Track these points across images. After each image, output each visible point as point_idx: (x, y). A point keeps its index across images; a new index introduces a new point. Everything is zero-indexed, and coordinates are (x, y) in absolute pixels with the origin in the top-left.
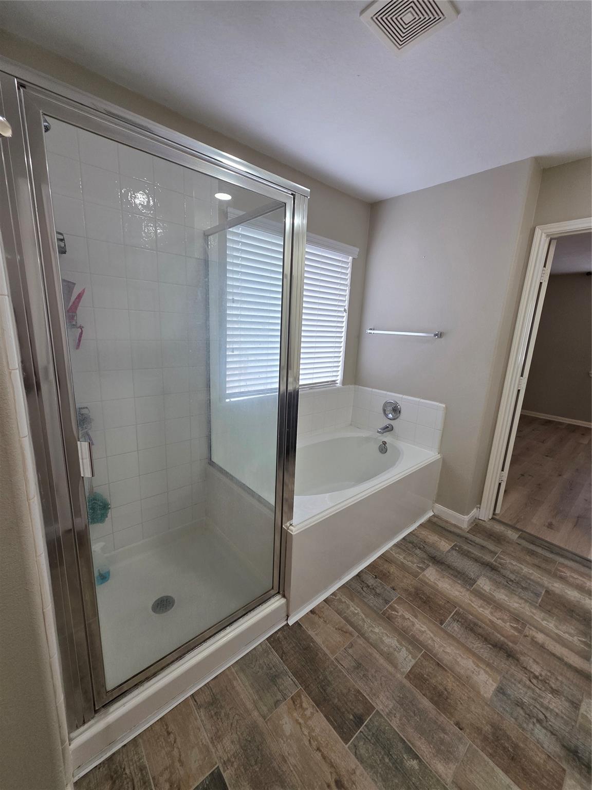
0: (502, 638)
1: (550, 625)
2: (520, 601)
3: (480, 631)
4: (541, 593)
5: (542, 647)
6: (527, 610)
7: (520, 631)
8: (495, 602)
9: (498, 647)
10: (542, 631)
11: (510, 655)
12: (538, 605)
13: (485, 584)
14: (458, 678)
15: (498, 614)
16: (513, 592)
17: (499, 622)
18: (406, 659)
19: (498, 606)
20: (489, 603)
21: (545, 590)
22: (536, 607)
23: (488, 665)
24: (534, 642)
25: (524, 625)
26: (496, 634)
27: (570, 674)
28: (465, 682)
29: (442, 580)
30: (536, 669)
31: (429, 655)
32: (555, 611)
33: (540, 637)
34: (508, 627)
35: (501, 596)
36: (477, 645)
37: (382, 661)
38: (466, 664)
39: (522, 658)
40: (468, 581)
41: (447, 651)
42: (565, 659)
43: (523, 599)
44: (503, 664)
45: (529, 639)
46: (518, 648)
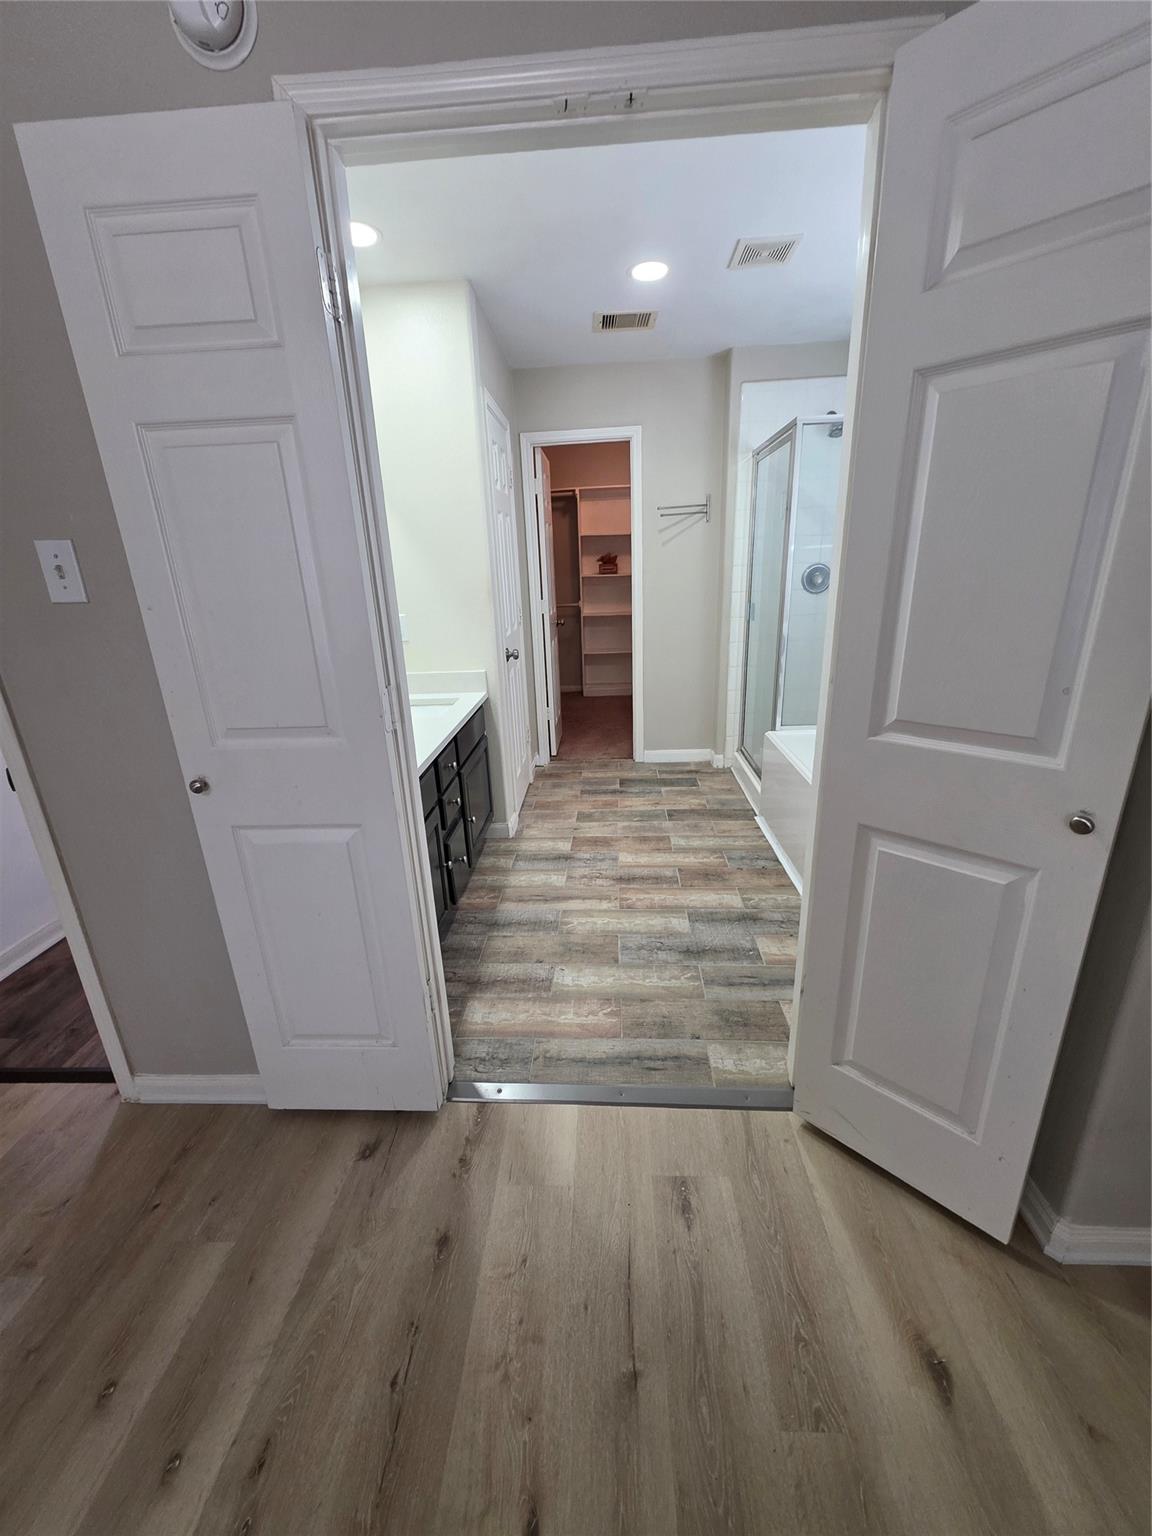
0: (632, 886)
1: (600, 922)
2: (637, 928)
3: (650, 882)
4: (622, 954)
5: (601, 899)
6: (627, 923)
7: (622, 899)
8: (658, 912)
9: (631, 879)
10: (605, 911)
11: (620, 879)
12: (619, 936)
13: (680, 924)
14: (642, 851)
15: (647, 903)
16: (649, 934)
17: (642, 896)
18: (676, 841)
19: (651, 909)
20: (662, 907)
21: (620, 962)
22: (619, 932)
23: (631, 866)
24: (608, 898)
25: (622, 907)
26: (638, 887)
27: (576, 893)
28: (637, 852)
29: (718, 901)
30: (599, 882)
31: (668, 850)
32: (600, 941)
33: (605, 905)
34: (633, 897)
35: (657, 922)
36: (645, 872)
37: (688, 834)
38: (644, 859)
39: (612, 882)
40: (696, 916)
41: (659, 858)
42: (581, 901)
43: (636, 933)
44: (621, 872)
45: (613, 898)
46: (618, 887)
